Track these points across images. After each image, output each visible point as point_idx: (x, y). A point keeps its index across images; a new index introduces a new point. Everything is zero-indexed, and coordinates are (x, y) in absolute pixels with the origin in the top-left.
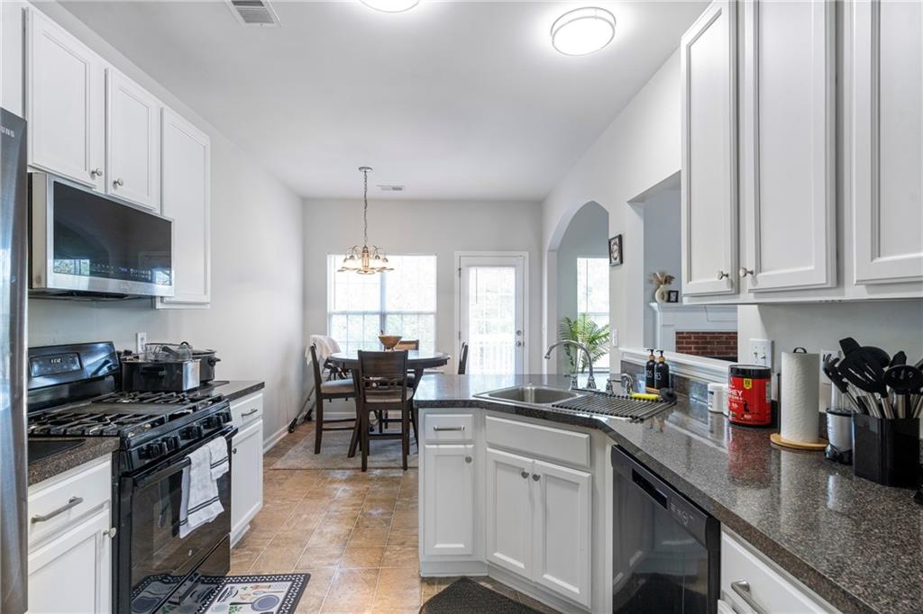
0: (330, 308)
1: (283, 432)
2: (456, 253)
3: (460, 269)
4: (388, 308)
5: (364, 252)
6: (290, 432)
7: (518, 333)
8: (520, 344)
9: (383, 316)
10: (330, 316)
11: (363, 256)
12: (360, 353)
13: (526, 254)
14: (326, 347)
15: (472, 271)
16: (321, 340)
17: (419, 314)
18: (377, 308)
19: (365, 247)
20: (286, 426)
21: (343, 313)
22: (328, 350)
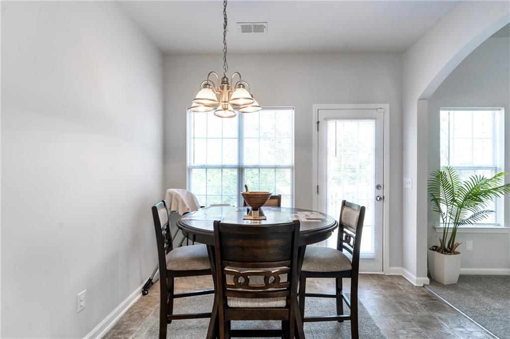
0: (190, 162)
1: (137, 295)
2: (314, 105)
3: (318, 122)
4: (246, 162)
5: (223, 82)
6: (144, 294)
7: (378, 187)
8: (380, 199)
9: (241, 169)
10: (190, 170)
11: (222, 88)
12: (217, 224)
13: (387, 107)
14: (183, 202)
15: (331, 124)
16: (177, 194)
17: (276, 167)
18: (235, 162)
19: (225, 77)
20: (140, 288)
21: (202, 167)
22: (184, 205)
